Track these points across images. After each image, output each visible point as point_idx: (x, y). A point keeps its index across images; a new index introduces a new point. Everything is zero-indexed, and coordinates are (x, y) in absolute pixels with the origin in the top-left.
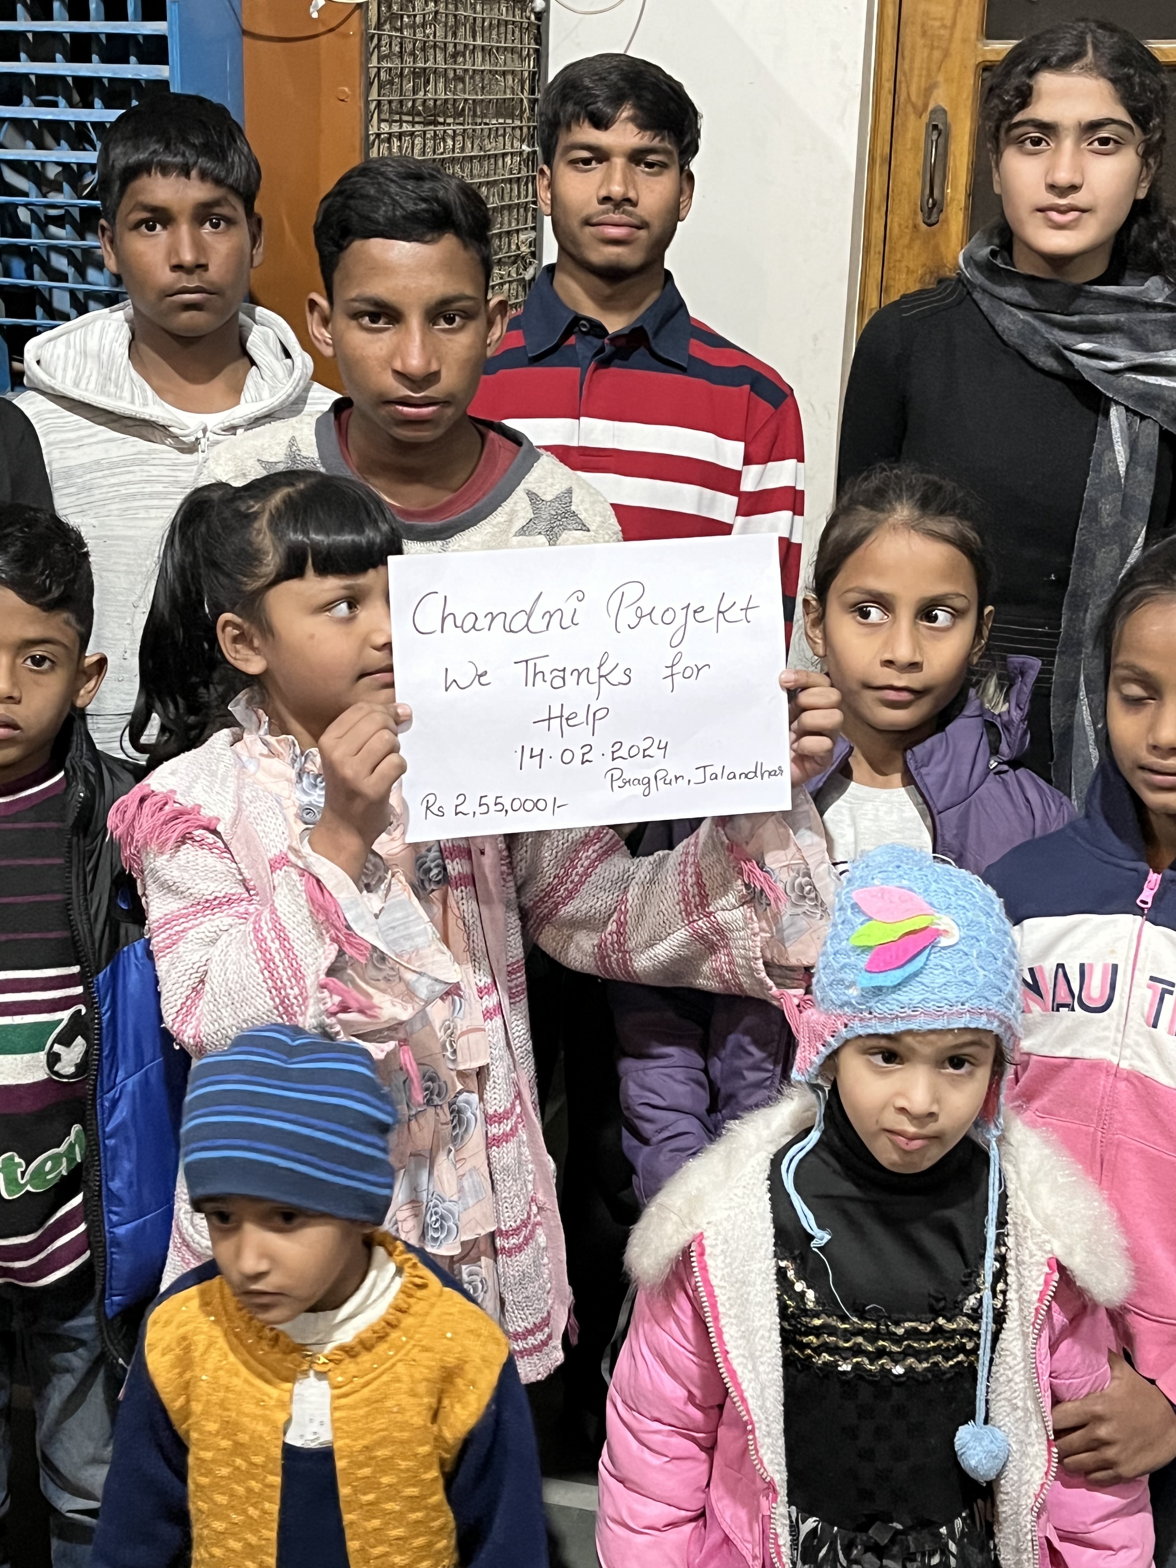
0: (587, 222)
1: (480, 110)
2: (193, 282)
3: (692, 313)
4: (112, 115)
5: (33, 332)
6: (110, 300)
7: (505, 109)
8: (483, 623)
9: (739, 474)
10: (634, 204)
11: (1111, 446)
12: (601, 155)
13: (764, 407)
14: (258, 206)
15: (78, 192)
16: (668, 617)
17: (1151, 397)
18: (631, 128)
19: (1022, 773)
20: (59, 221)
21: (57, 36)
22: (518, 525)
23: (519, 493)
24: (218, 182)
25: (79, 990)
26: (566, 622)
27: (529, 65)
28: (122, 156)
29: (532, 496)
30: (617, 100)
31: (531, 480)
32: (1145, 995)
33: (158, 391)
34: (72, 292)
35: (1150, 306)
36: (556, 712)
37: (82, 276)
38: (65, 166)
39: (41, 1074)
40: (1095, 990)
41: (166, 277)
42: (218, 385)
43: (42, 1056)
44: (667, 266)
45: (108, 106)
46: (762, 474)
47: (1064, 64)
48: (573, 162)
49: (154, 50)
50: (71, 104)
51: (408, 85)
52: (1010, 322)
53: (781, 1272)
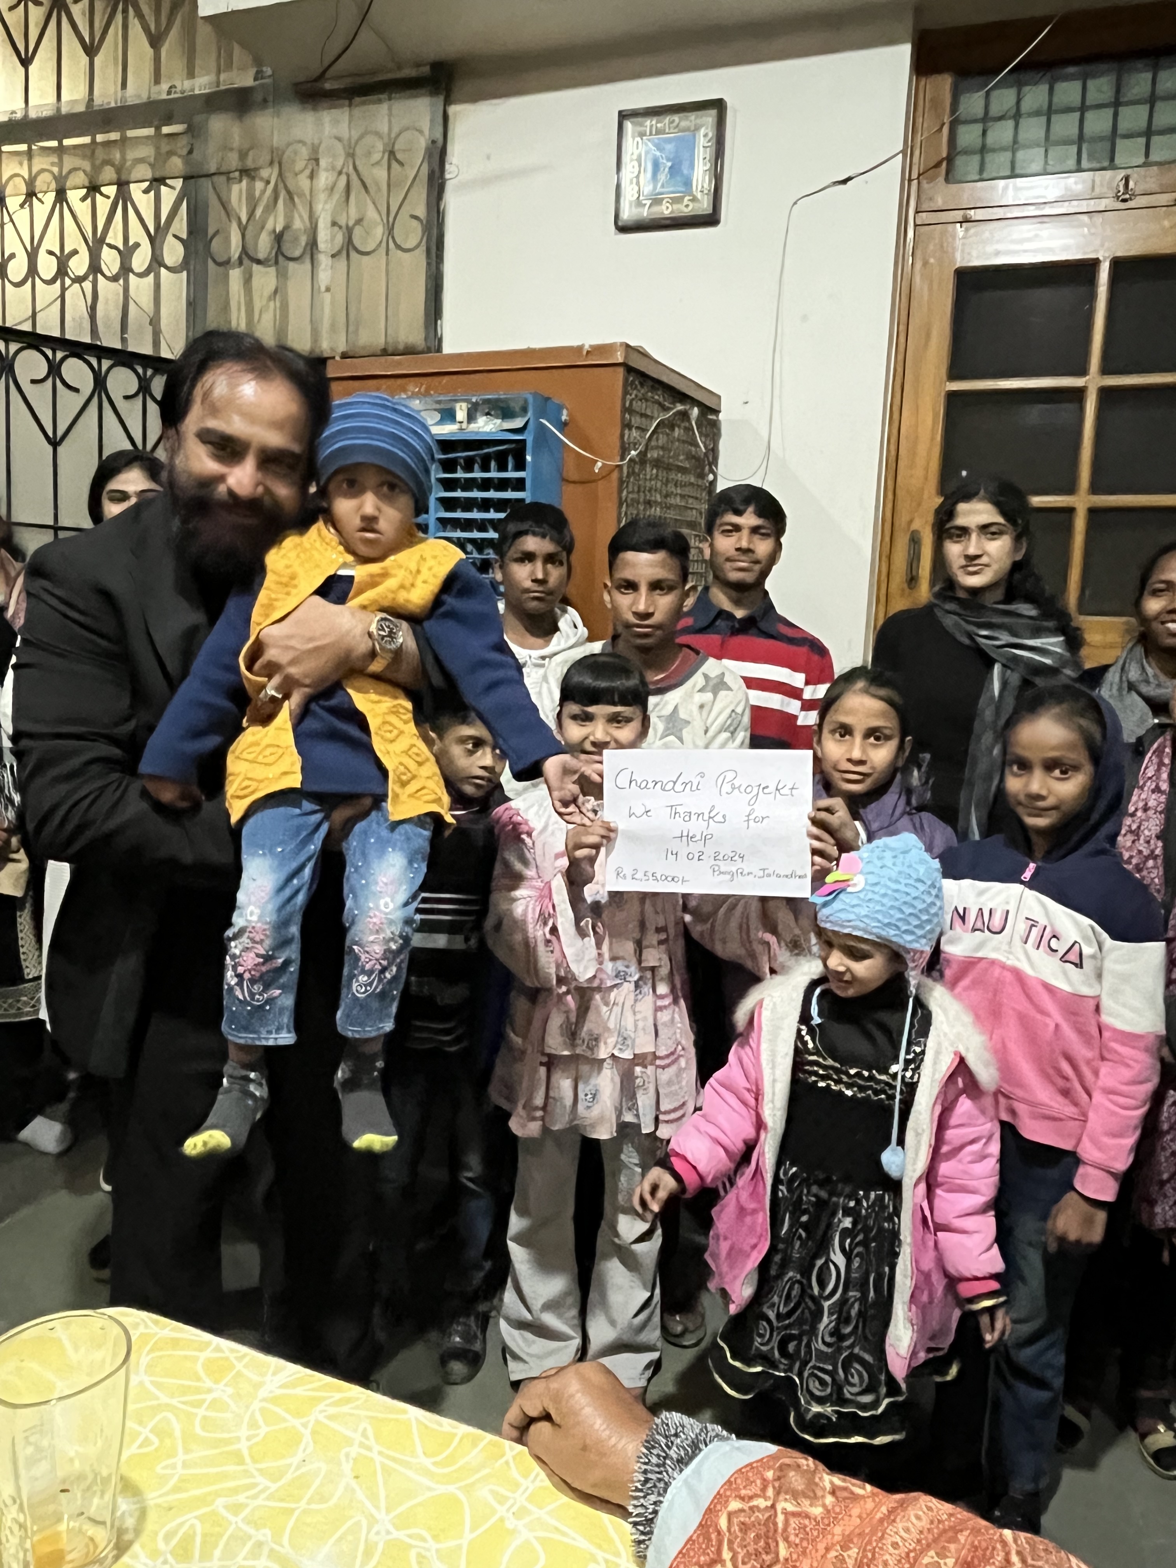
0: (728, 560)
2: (540, 588)
3: (780, 610)
8: (651, 785)
9: (802, 690)
10: (753, 552)
11: (992, 682)
12: (737, 528)
13: (816, 658)
16: (749, 790)
17: (1018, 660)
18: (753, 516)
21: (458, 479)
23: (699, 673)
24: (557, 543)
26: (694, 788)
29: (706, 676)
30: (747, 504)
31: (705, 668)
32: (1022, 927)
35: (1025, 617)
36: (685, 834)
38: (475, 540)
40: (997, 923)
41: (528, 584)
44: (766, 587)
46: (814, 691)
47: (970, 497)
48: (724, 531)
49: (519, 485)
50: (479, 511)
51: (641, 507)
52: (949, 621)
53: (799, 1031)
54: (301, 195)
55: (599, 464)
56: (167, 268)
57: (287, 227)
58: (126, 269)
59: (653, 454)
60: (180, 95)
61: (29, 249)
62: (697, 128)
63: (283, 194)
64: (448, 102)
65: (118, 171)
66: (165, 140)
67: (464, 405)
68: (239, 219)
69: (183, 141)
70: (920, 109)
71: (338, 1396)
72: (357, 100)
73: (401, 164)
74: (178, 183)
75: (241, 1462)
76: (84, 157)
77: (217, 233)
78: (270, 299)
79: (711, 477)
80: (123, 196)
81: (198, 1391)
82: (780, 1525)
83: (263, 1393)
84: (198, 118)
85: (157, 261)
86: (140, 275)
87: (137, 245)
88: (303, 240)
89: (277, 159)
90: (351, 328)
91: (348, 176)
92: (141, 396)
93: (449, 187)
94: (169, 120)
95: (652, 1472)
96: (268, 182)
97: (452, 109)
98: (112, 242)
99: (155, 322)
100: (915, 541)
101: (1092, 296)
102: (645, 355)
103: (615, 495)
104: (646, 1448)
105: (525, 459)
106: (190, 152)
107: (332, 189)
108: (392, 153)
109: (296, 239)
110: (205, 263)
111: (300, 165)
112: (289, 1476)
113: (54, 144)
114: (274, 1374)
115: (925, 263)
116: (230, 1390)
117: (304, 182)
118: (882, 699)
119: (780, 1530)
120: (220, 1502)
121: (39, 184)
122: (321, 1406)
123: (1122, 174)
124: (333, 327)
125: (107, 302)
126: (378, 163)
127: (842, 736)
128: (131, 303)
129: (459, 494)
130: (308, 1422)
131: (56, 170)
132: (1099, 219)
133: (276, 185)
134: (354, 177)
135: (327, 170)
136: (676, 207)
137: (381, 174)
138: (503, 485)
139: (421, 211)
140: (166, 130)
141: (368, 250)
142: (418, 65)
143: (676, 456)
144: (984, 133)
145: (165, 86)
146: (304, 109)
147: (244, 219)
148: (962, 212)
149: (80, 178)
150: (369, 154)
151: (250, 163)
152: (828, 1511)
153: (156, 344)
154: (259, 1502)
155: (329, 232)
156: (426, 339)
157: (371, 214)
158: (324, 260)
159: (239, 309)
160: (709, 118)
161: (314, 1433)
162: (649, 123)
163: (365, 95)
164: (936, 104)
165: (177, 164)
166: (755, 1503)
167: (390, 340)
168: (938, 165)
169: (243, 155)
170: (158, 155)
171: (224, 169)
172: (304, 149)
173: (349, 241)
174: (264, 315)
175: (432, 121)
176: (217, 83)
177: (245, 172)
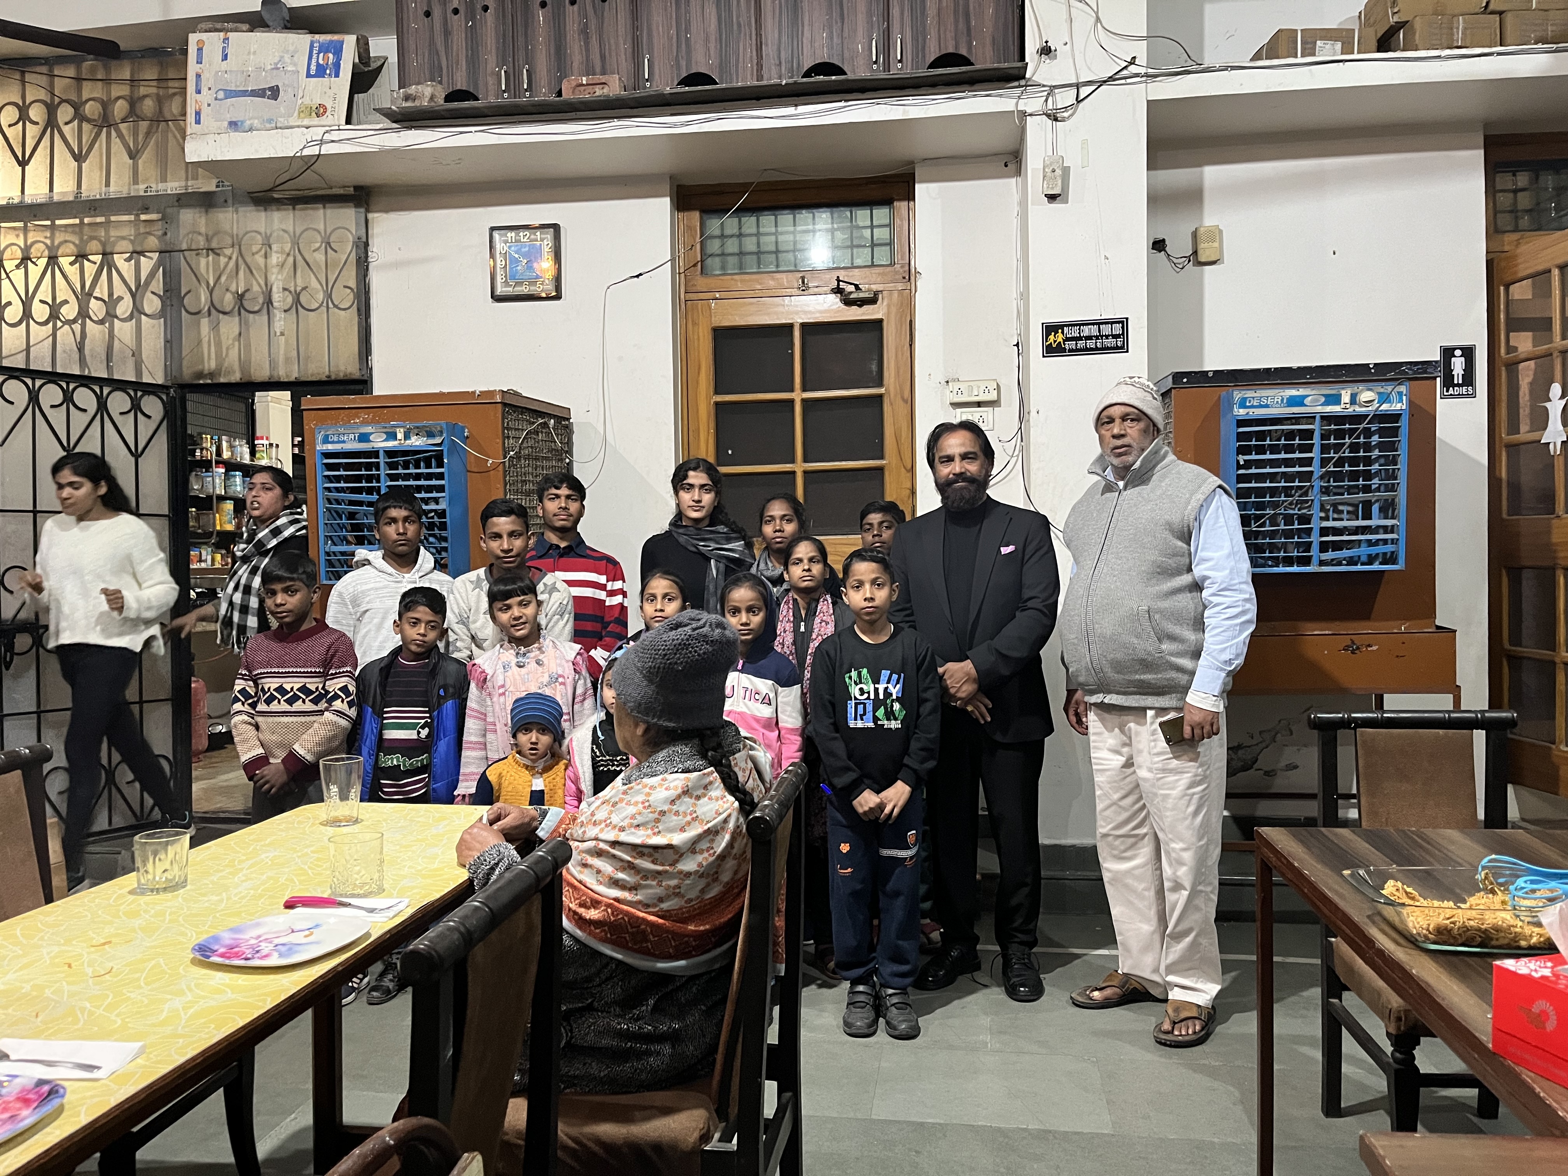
0: (555, 515)
2: (403, 538)
3: (587, 543)
9: (606, 585)
10: (568, 510)
11: (711, 570)
12: (558, 496)
13: (610, 566)
17: (722, 557)
18: (566, 490)
21: (411, 474)
23: (541, 583)
25: (428, 715)
30: (562, 482)
31: (545, 580)
32: (742, 692)
35: (720, 533)
39: (416, 736)
41: (395, 537)
43: (417, 731)
44: (578, 528)
46: (613, 585)
47: (695, 469)
48: (549, 498)
52: (682, 539)
53: (593, 748)
54: (259, 269)
55: (490, 462)
56: (146, 315)
57: (247, 290)
58: (111, 315)
59: (525, 452)
60: (153, 194)
61: (24, 298)
62: (542, 241)
63: (242, 267)
64: (368, 211)
65: (104, 245)
66: (142, 224)
67: (402, 430)
68: (208, 283)
69: (159, 225)
70: (681, 233)
72: (299, 206)
73: (335, 251)
74: (155, 256)
76: (74, 232)
77: (188, 292)
78: (234, 340)
79: (567, 460)
80: (107, 262)
84: (171, 211)
85: (138, 310)
86: (123, 320)
87: (120, 298)
88: (261, 299)
89: (237, 243)
90: (302, 361)
91: (294, 256)
92: (133, 411)
93: (372, 267)
94: (146, 210)
96: (230, 258)
97: (370, 216)
98: (99, 296)
99: (136, 354)
101: (791, 345)
102: (517, 394)
103: (502, 479)
105: (443, 462)
106: (165, 234)
107: (282, 265)
108: (329, 243)
109: (254, 299)
110: (179, 313)
111: (256, 248)
113: (48, 223)
117: (259, 260)
121: (34, 252)
123: (801, 274)
124: (287, 360)
125: (94, 340)
126: (317, 249)
128: (116, 342)
131: (48, 242)
133: (237, 260)
134: (299, 258)
135: (278, 252)
136: (530, 288)
137: (320, 257)
138: (429, 477)
139: (353, 283)
140: (143, 217)
141: (313, 308)
142: (345, 187)
143: (541, 451)
144: (722, 245)
145: (142, 187)
146: (258, 211)
147: (212, 283)
148: (712, 293)
149: (71, 248)
150: (310, 243)
151: (214, 245)
153: (139, 372)
155: (281, 294)
156: (360, 366)
157: (314, 284)
158: (278, 315)
159: (209, 345)
160: (549, 235)
162: (511, 235)
163: (306, 203)
164: (690, 227)
165: (153, 242)
167: (332, 372)
168: (695, 265)
169: (208, 239)
170: (138, 235)
171: (194, 247)
172: (259, 237)
173: (297, 301)
174: (230, 352)
175: (357, 224)
176: (186, 187)
177: (210, 250)
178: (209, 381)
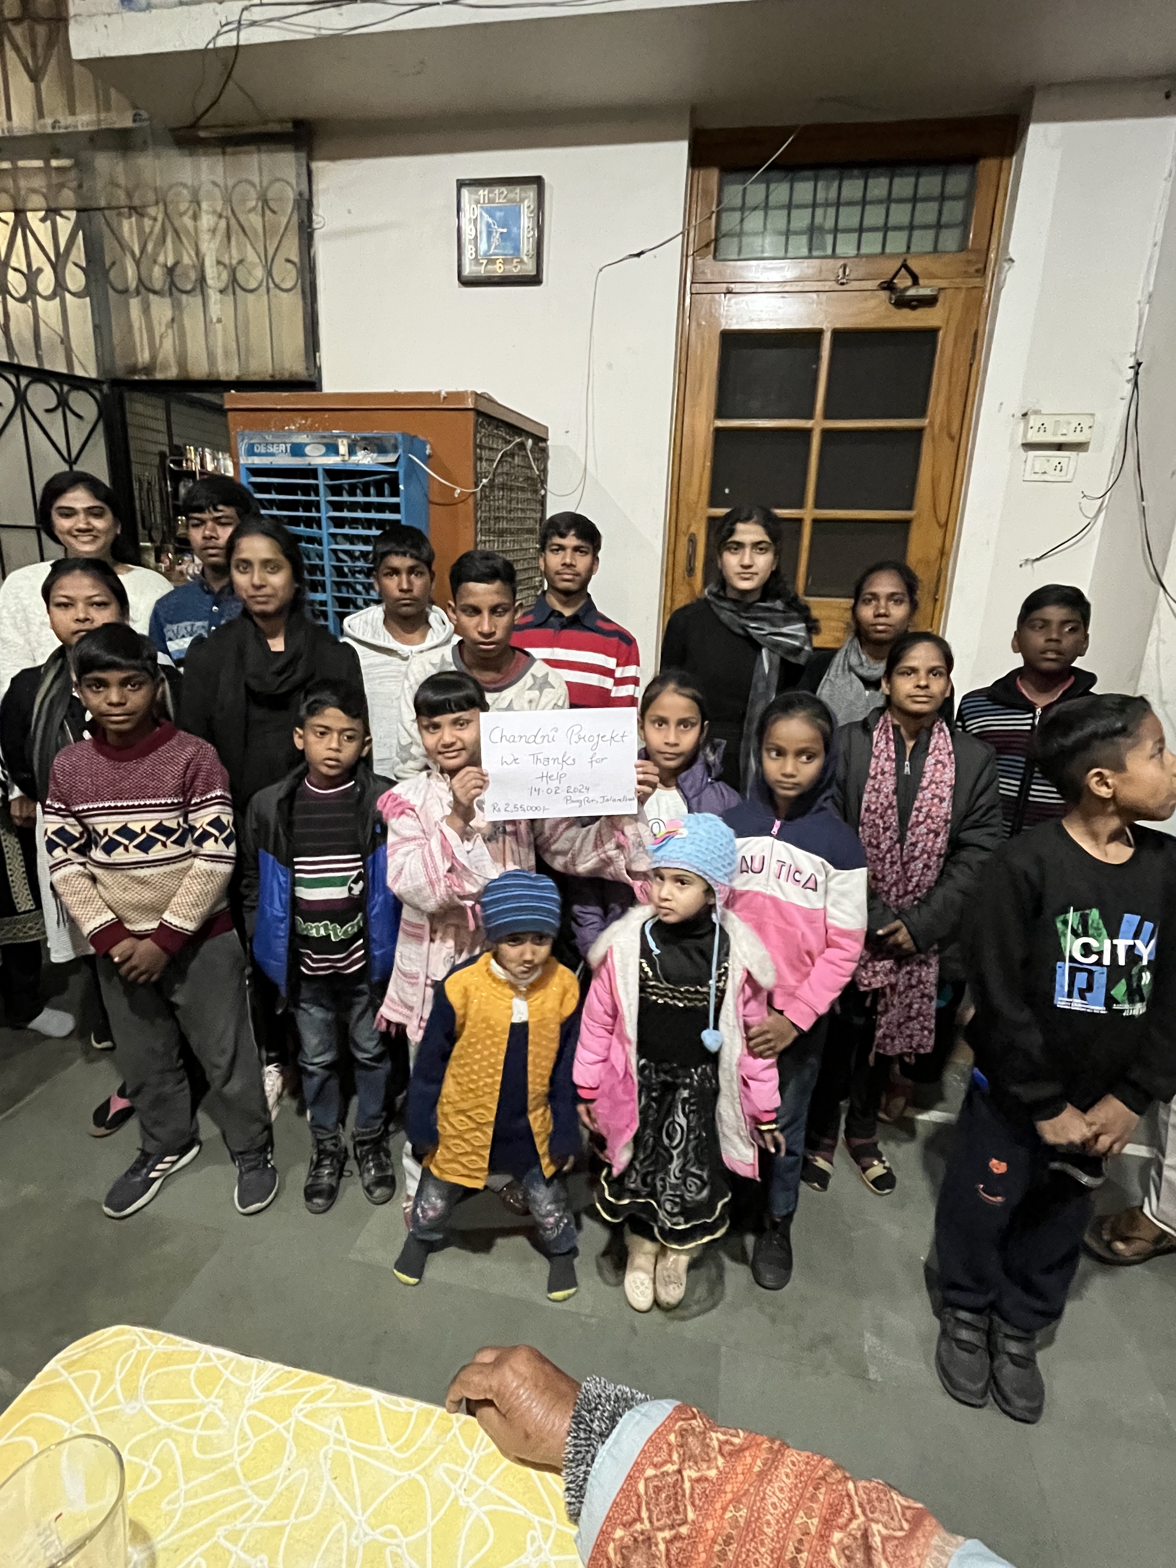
0: (558, 573)
1: (519, 531)
2: (407, 596)
3: (599, 610)
4: (379, 533)
5: (349, 614)
6: (378, 602)
7: (530, 531)
9: (614, 670)
10: (574, 566)
11: (762, 662)
12: (562, 548)
13: (624, 646)
14: (434, 568)
15: (366, 561)
17: (778, 645)
18: (574, 538)
19: (721, 784)
20: (360, 572)
21: (358, 503)
22: (528, 686)
23: (528, 674)
24: (417, 558)
25: (360, 863)
27: (539, 515)
28: (382, 548)
29: (533, 676)
30: (569, 528)
31: (533, 670)
32: (775, 867)
33: (394, 637)
34: (364, 600)
35: (777, 611)
37: (368, 593)
38: (362, 552)
39: (345, 895)
40: (757, 865)
41: (397, 594)
42: (416, 636)
43: (346, 888)
44: (589, 591)
45: (378, 529)
46: (623, 670)
47: (746, 520)
48: (552, 551)
49: (395, 508)
50: (364, 528)
51: (492, 522)
52: (725, 616)
53: (641, 963)
54: (188, 232)
55: (458, 491)
56: (69, 292)
57: (176, 264)
58: (32, 292)
59: (499, 480)
60: (62, 131)
62: (522, 200)
63: (169, 231)
64: (311, 158)
65: (14, 198)
66: (54, 173)
67: (345, 441)
68: (133, 252)
69: (73, 174)
70: (694, 199)
71: (312, 1390)
72: (229, 150)
73: (274, 212)
74: (73, 215)
75: (236, 1482)
77: (113, 264)
78: (167, 327)
79: (543, 492)
80: (21, 222)
81: (192, 1408)
82: (688, 1492)
83: (249, 1400)
84: (85, 155)
85: (60, 286)
86: (47, 298)
87: (40, 270)
88: (193, 275)
89: (161, 200)
90: (243, 357)
91: (227, 218)
92: (60, 410)
93: (317, 235)
94: (56, 153)
95: (581, 1445)
96: (155, 220)
97: (316, 165)
98: (16, 266)
99: (65, 341)
100: (692, 540)
101: (817, 358)
102: (491, 400)
103: (472, 514)
104: (575, 1423)
105: (398, 489)
106: (80, 186)
107: (214, 231)
108: (266, 201)
109: (186, 275)
110: (106, 293)
111: (183, 207)
112: (278, 1489)
114: (258, 1375)
115: (699, 325)
116: (220, 1402)
117: (187, 221)
118: (687, 696)
119: (687, 1496)
120: (220, 1531)
122: (300, 1405)
123: (841, 262)
124: (226, 354)
125: (18, 321)
126: (253, 209)
127: (660, 725)
128: (42, 325)
129: (345, 514)
130: (290, 1424)
132: (823, 296)
133: (163, 224)
134: (233, 222)
135: (208, 213)
136: (507, 267)
137: (257, 219)
138: (381, 508)
139: (295, 256)
140: (54, 163)
141: (251, 288)
142: (281, 121)
143: (516, 478)
144: (742, 220)
145: (49, 121)
146: (182, 155)
147: (137, 252)
148: (725, 285)
150: (244, 201)
151: (136, 202)
152: (721, 1472)
153: (70, 364)
154: (255, 1523)
155: (215, 270)
156: (307, 369)
157: (251, 256)
158: (214, 296)
159: (141, 331)
160: (531, 193)
161: (296, 1436)
162: (483, 192)
163: (236, 145)
164: (706, 192)
165: (68, 196)
166: (665, 1469)
167: (277, 367)
168: (707, 245)
169: (129, 195)
170: (49, 186)
171: (113, 204)
172: (185, 192)
173: (234, 280)
174: (165, 341)
175: (298, 175)
176: (99, 121)
177: (133, 209)
178: (144, 378)
